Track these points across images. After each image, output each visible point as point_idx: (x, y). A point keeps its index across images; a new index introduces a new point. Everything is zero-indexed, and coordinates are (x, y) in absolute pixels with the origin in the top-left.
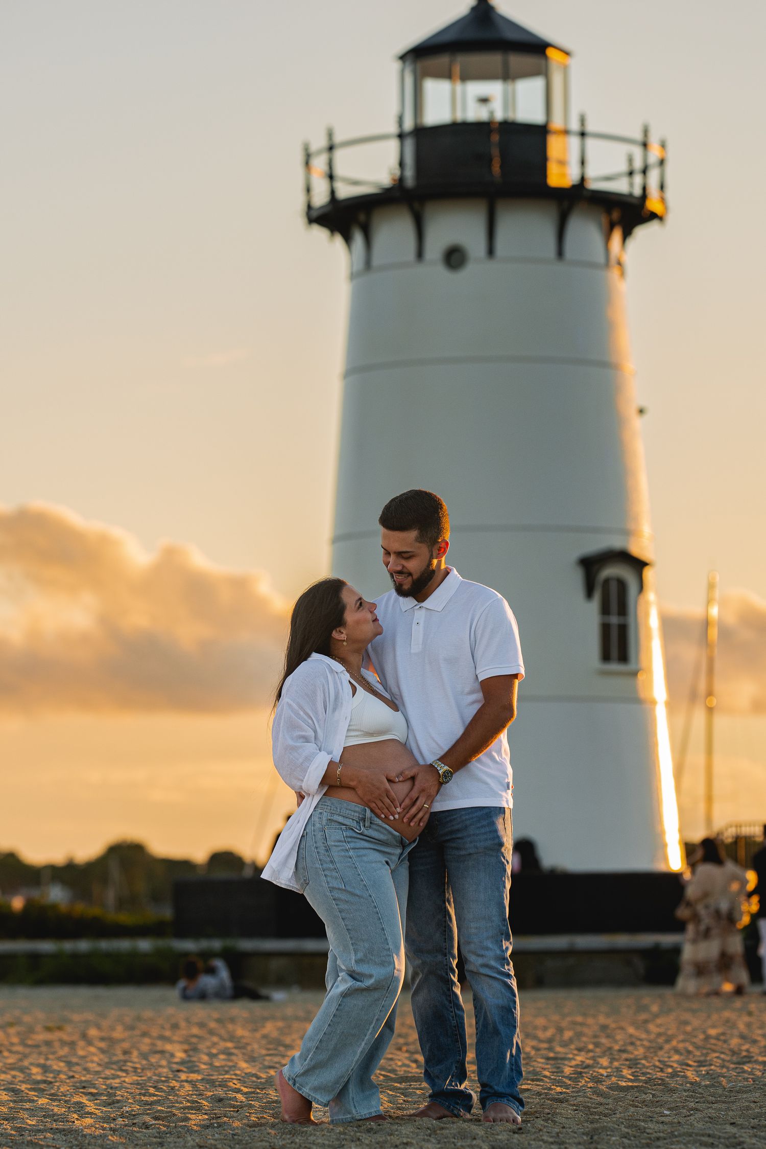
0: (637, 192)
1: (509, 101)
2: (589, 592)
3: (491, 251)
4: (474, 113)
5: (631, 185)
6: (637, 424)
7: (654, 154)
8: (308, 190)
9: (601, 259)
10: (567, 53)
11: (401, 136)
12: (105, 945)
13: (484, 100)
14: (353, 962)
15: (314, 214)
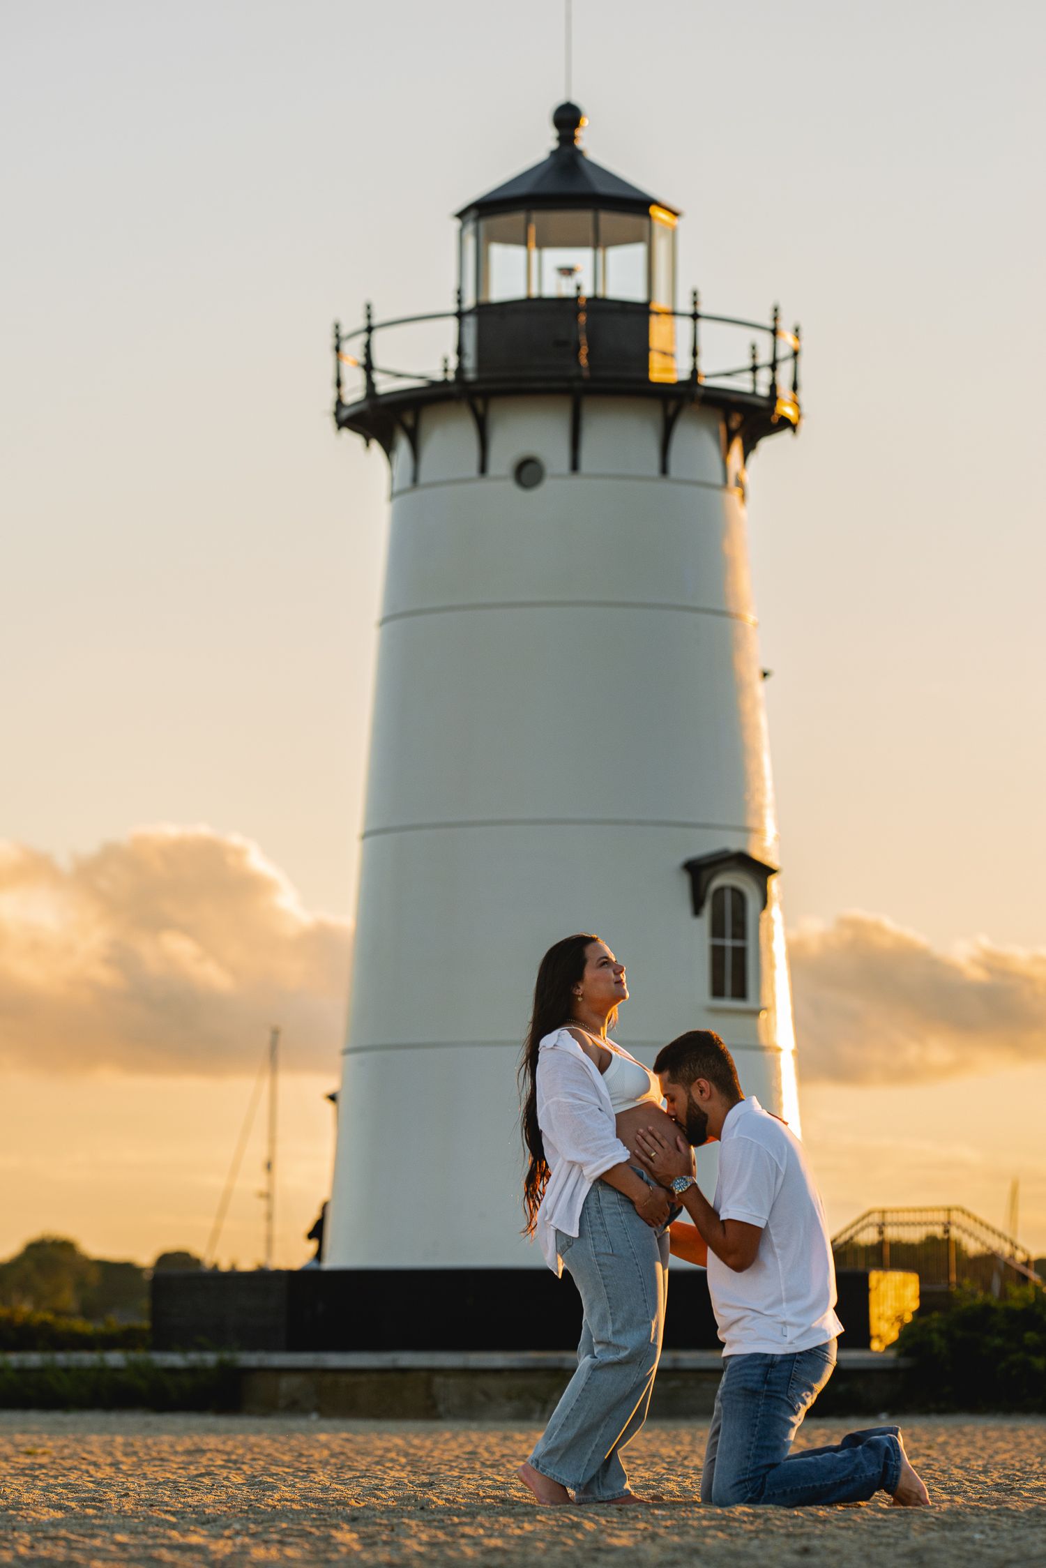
0: (763, 391)
1: (599, 272)
2: (697, 909)
3: (575, 466)
4: (555, 286)
5: (755, 382)
6: (760, 689)
7: (787, 341)
8: (339, 384)
9: (719, 480)
10: (675, 214)
11: (460, 315)
12: (61, 1358)
13: (568, 271)
14: (610, 1333)
15: (345, 413)
